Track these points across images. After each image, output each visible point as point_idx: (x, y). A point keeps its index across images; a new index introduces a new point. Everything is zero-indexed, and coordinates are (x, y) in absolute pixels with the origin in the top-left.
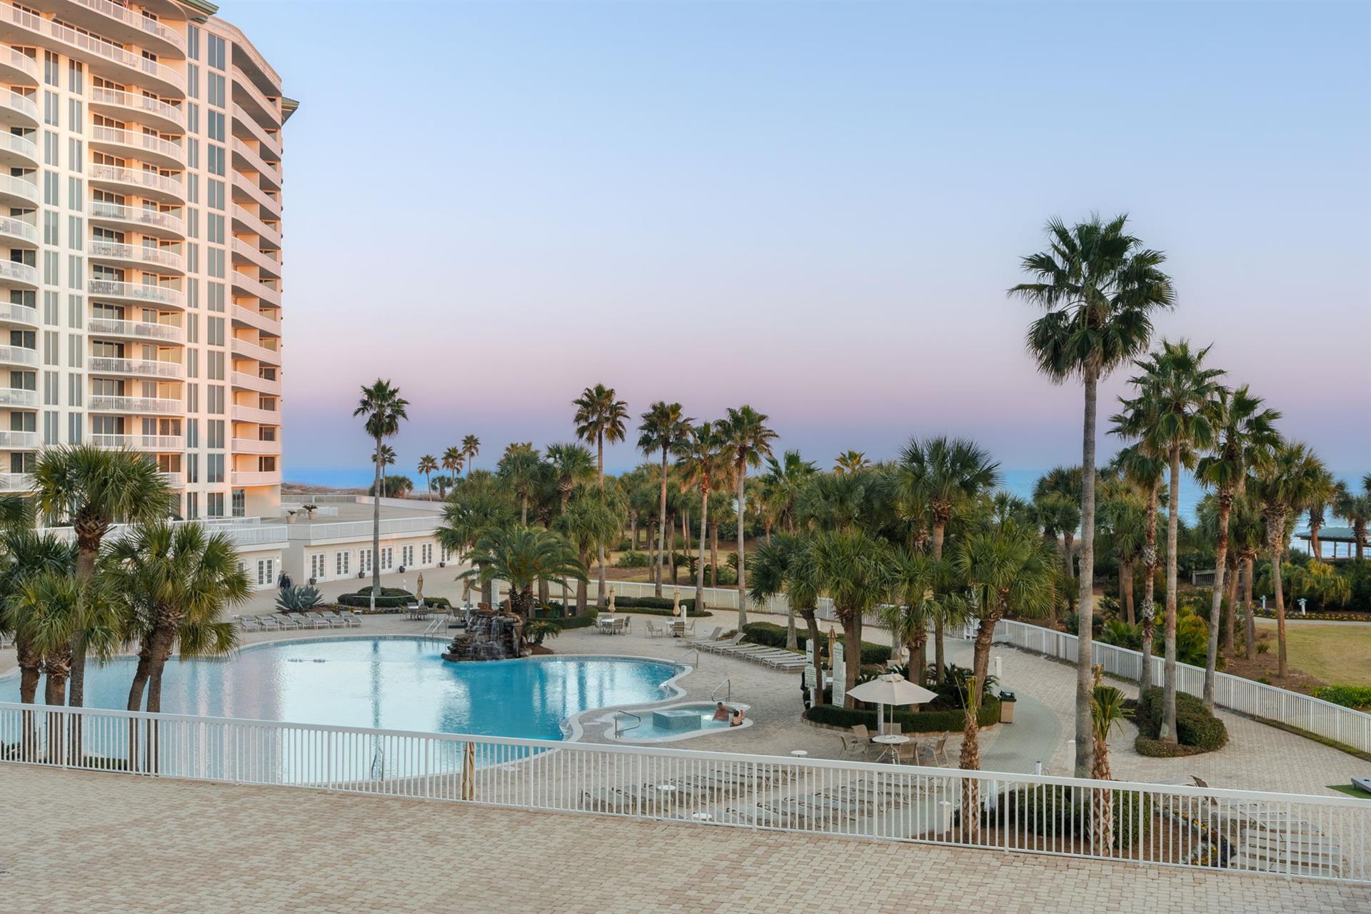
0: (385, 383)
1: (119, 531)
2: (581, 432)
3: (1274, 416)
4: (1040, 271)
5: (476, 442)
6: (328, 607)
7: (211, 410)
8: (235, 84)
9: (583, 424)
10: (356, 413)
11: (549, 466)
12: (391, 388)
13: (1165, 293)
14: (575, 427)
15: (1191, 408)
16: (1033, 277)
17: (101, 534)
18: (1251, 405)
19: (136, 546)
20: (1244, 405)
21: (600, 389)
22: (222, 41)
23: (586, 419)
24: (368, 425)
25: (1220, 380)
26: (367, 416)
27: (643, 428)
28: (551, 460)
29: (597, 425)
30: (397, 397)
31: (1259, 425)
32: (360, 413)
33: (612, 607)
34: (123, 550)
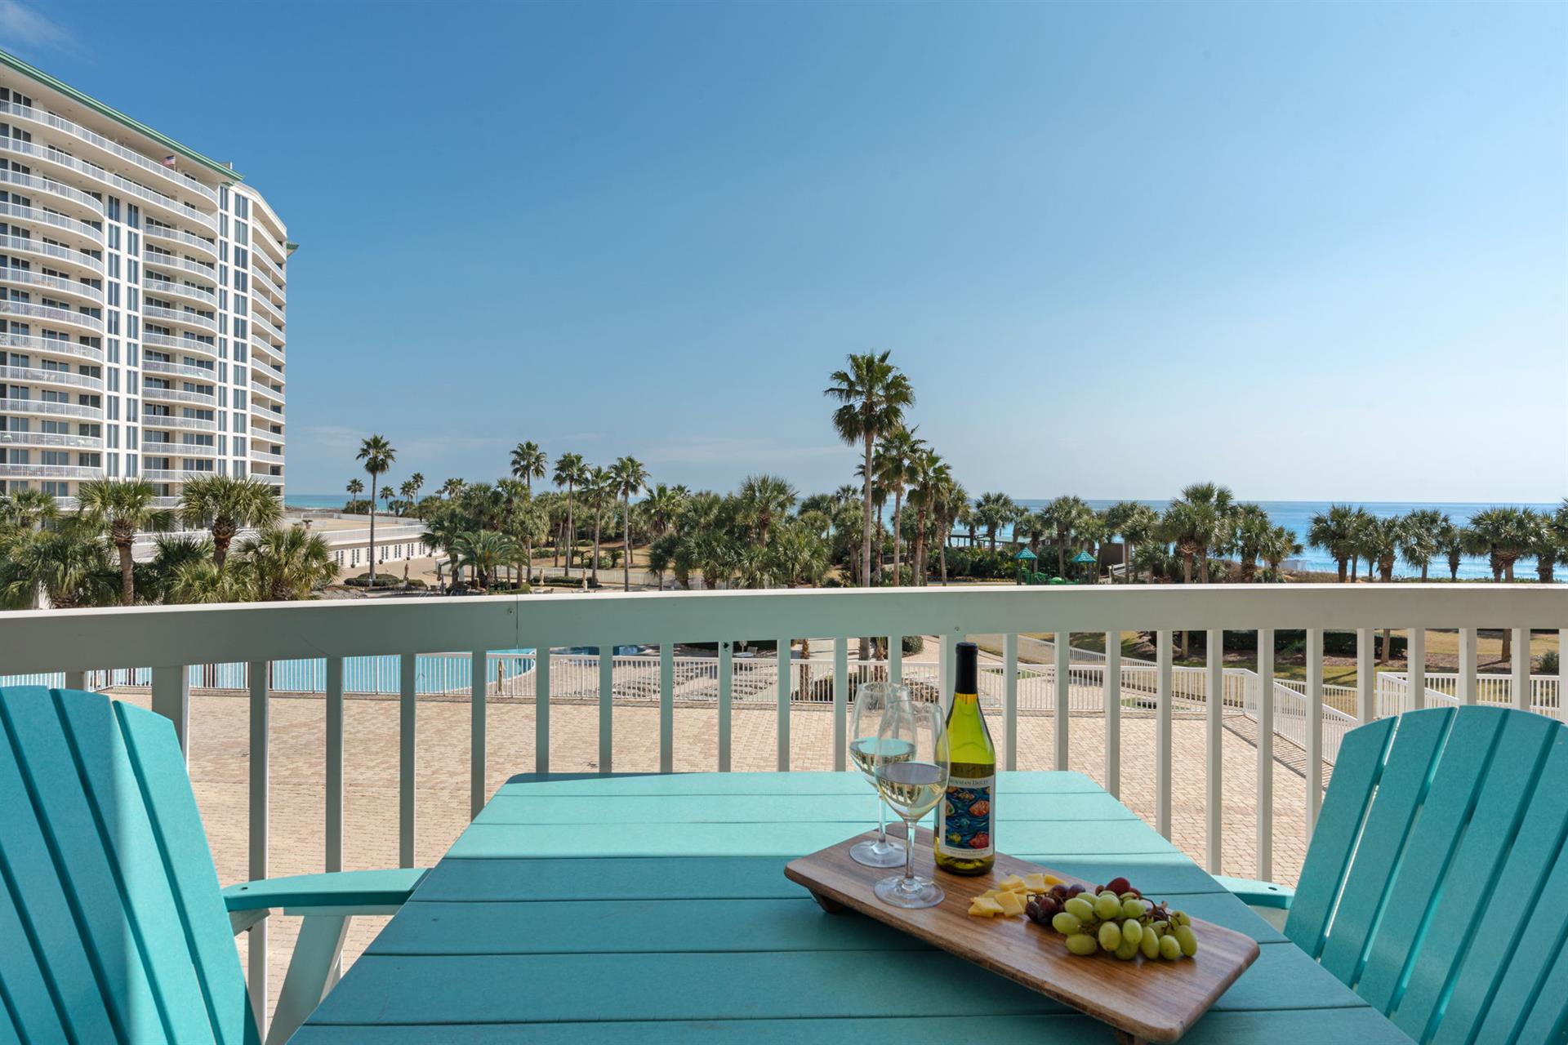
0: (379, 437)
1: (247, 533)
2: (516, 471)
3: (948, 468)
4: (839, 381)
5: (421, 478)
6: (339, 587)
7: (236, 453)
8: (255, 230)
9: (517, 466)
10: (358, 458)
11: (499, 493)
12: (383, 442)
13: (909, 397)
14: (512, 469)
15: (906, 462)
16: (835, 384)
17: (232, 536)
18: (936, 460)
19: (257, 544)
20: (933, 460)
21: (529, 445)
22: (245, 200)
23: (519, 463)
24: (367, 465)
25: (921, 446)
26: (366, 459)
27: (557, 469)
28: (500, 489)
29: (527, 468)
30: (388, 447)
31: (940, 471)
32: (360, 459)
33: (542, 583)
34: (249, 547)
